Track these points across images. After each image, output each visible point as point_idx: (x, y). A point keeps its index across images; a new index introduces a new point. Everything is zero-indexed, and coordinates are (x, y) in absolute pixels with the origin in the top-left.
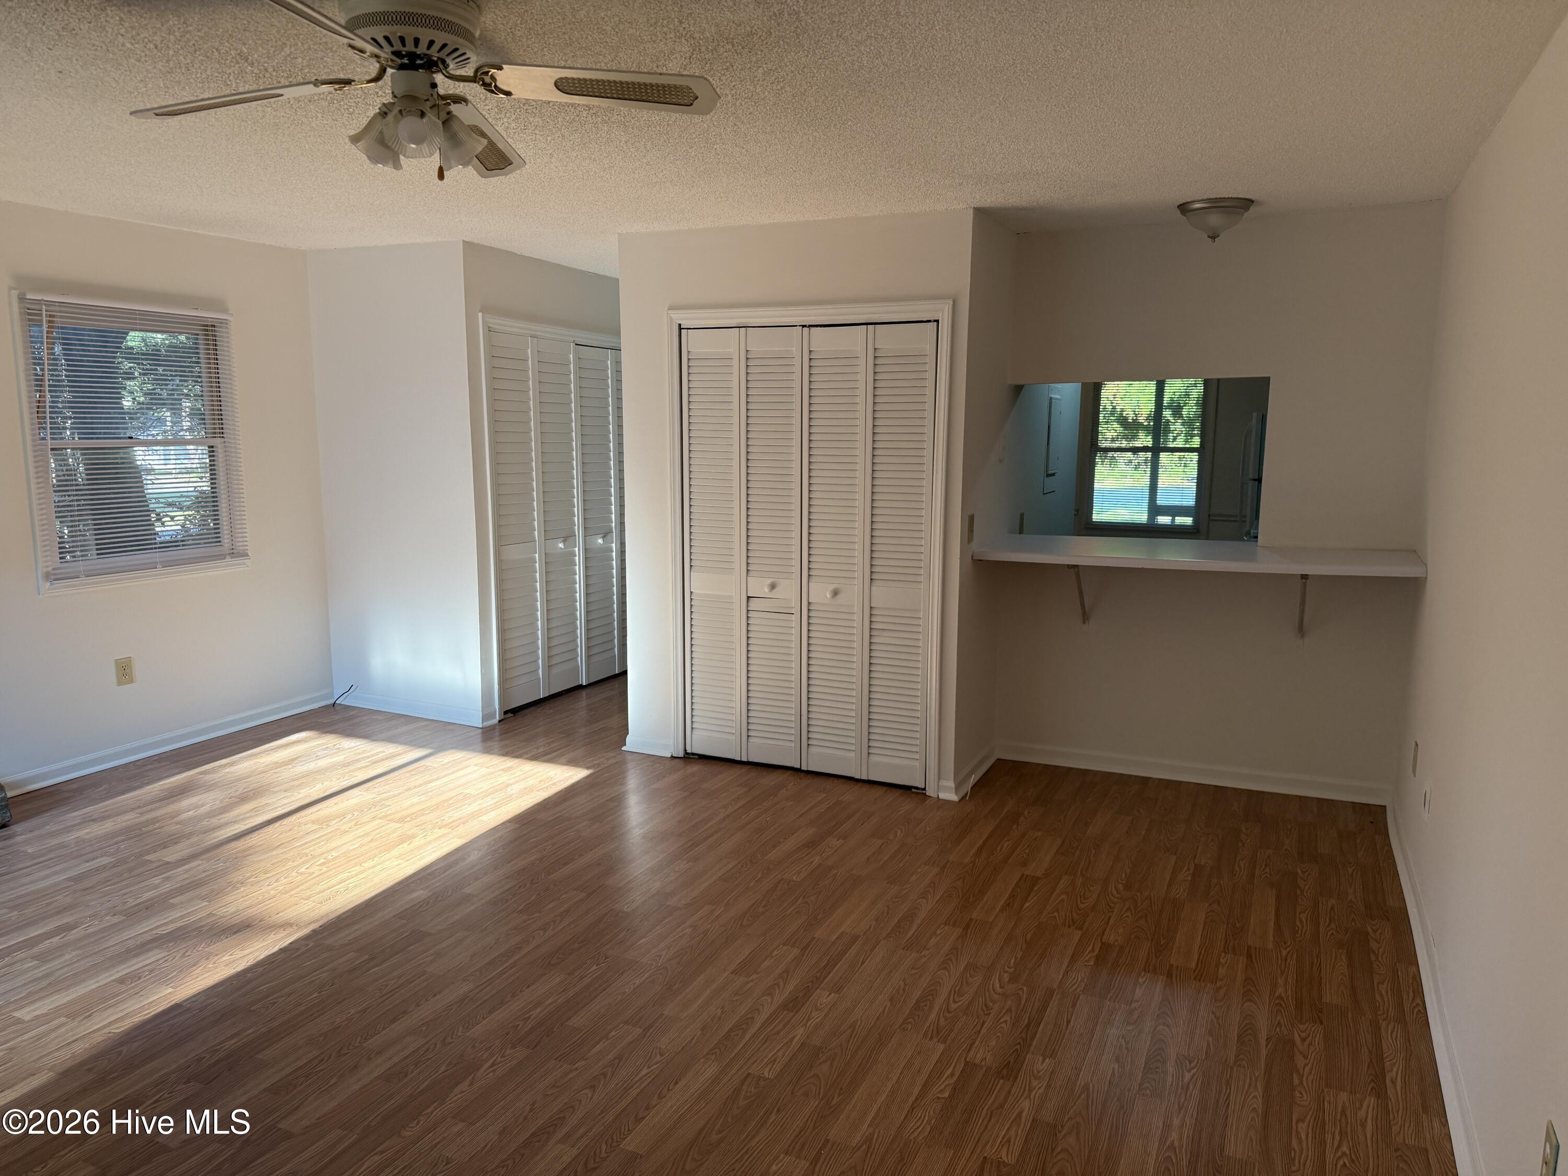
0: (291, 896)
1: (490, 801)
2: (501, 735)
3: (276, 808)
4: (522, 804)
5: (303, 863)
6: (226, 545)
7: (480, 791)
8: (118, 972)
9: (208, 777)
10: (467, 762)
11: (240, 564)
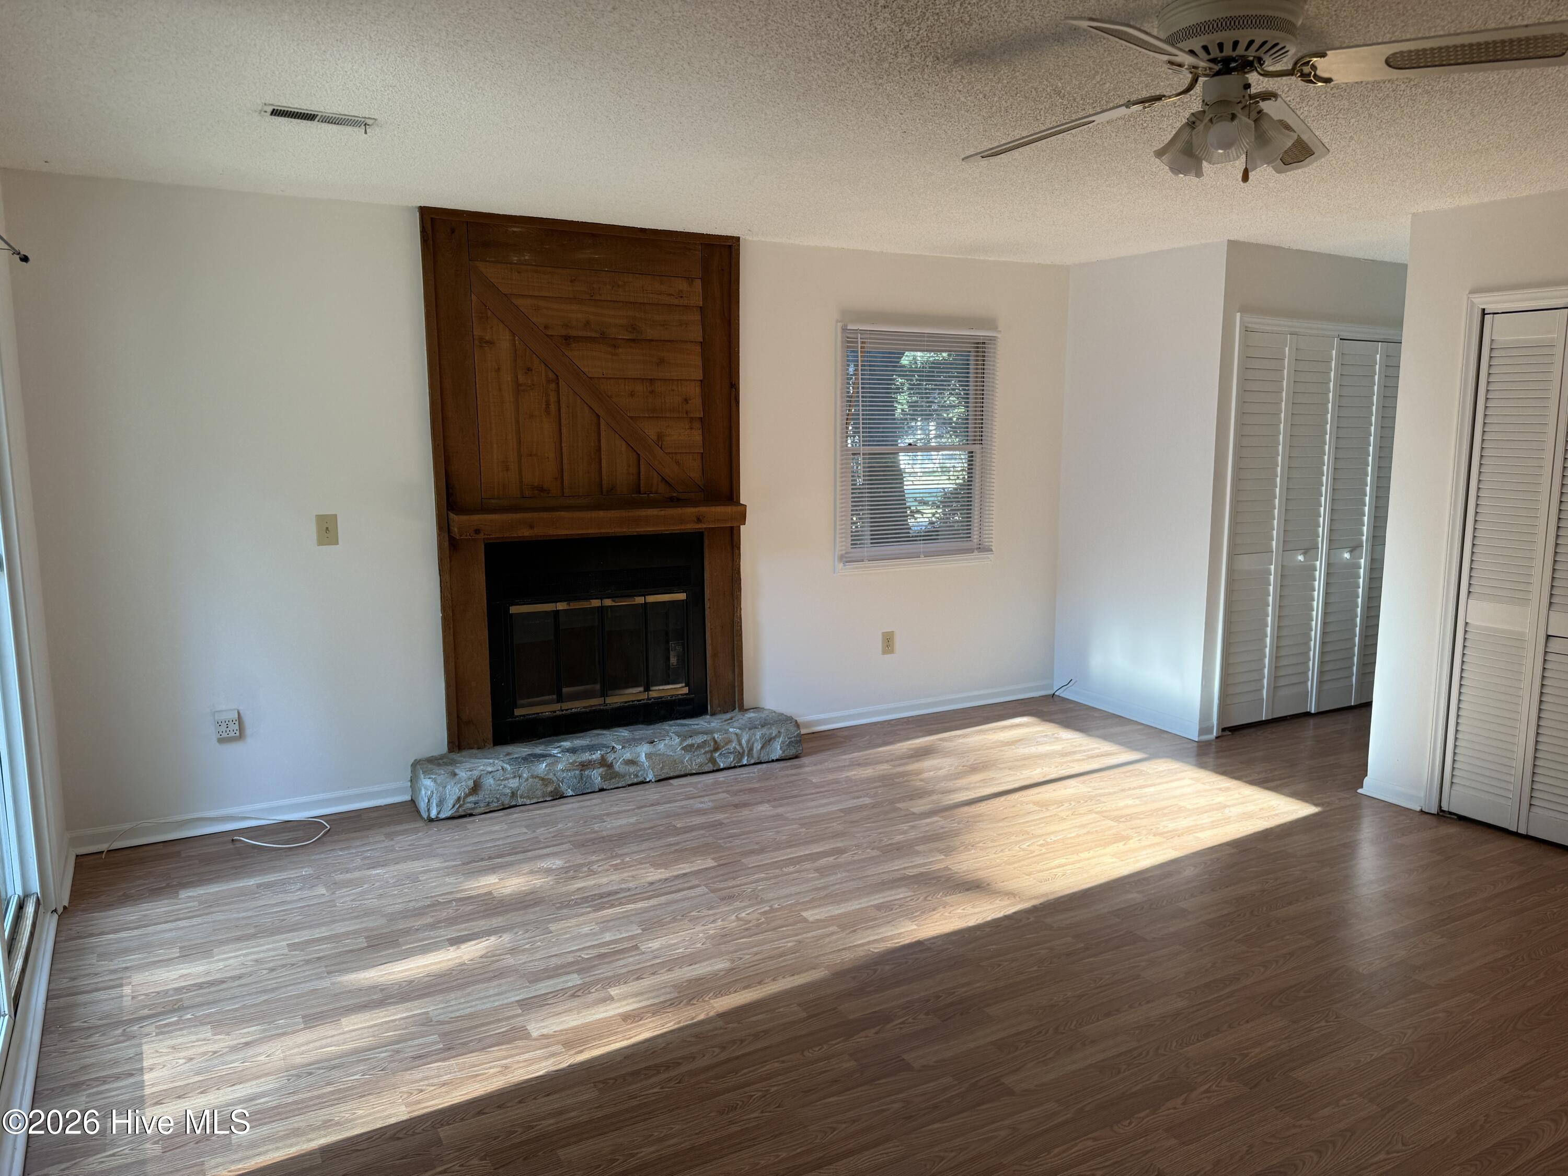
0: (1014, 868)
1: (1205, 819)
2: (1217, 752)
3: (1001, 783)
4: (1241, 830)
5: (1025, 840)
6: (975, 541)
7: (1195, 806)
8: (875, 899)
9: (945, 744)
10: (1182, 774)
11: (984, 558)
